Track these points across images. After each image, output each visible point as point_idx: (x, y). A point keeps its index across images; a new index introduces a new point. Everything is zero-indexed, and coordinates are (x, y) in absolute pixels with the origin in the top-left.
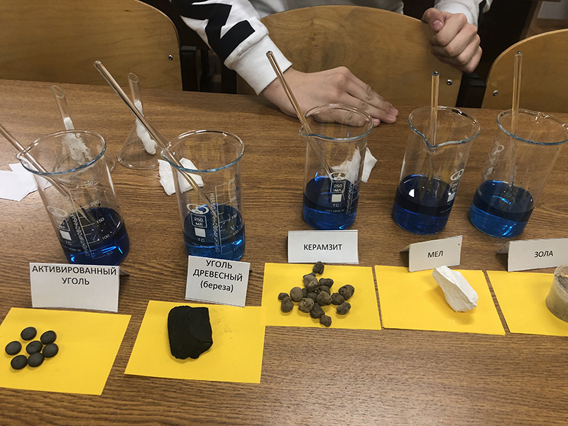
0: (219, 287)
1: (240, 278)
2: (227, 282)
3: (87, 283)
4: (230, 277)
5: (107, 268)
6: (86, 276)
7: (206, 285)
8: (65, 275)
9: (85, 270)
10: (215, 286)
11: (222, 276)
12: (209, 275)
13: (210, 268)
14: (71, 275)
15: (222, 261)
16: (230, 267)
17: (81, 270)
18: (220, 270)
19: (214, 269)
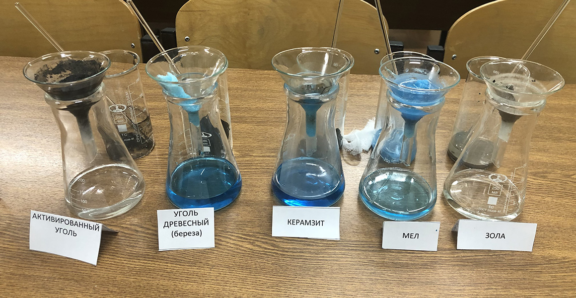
0: (189, 234)
1: (206, 222)
2: (195, 228)
3: (75, 235)
4: (198, 223)
5: (92, 224)
6: (74, 228)
7: (176, 234)
8: (58, 225)
9: (74, 223)
10: (185, 234)
11: (190, 223)
12: (178, 225)
13: (178, 219)
14: (62, 225)
15: (188, 210)
16: (196, 214)
17: (71, 223)
18: (187, 218)
19: (182, 218)
